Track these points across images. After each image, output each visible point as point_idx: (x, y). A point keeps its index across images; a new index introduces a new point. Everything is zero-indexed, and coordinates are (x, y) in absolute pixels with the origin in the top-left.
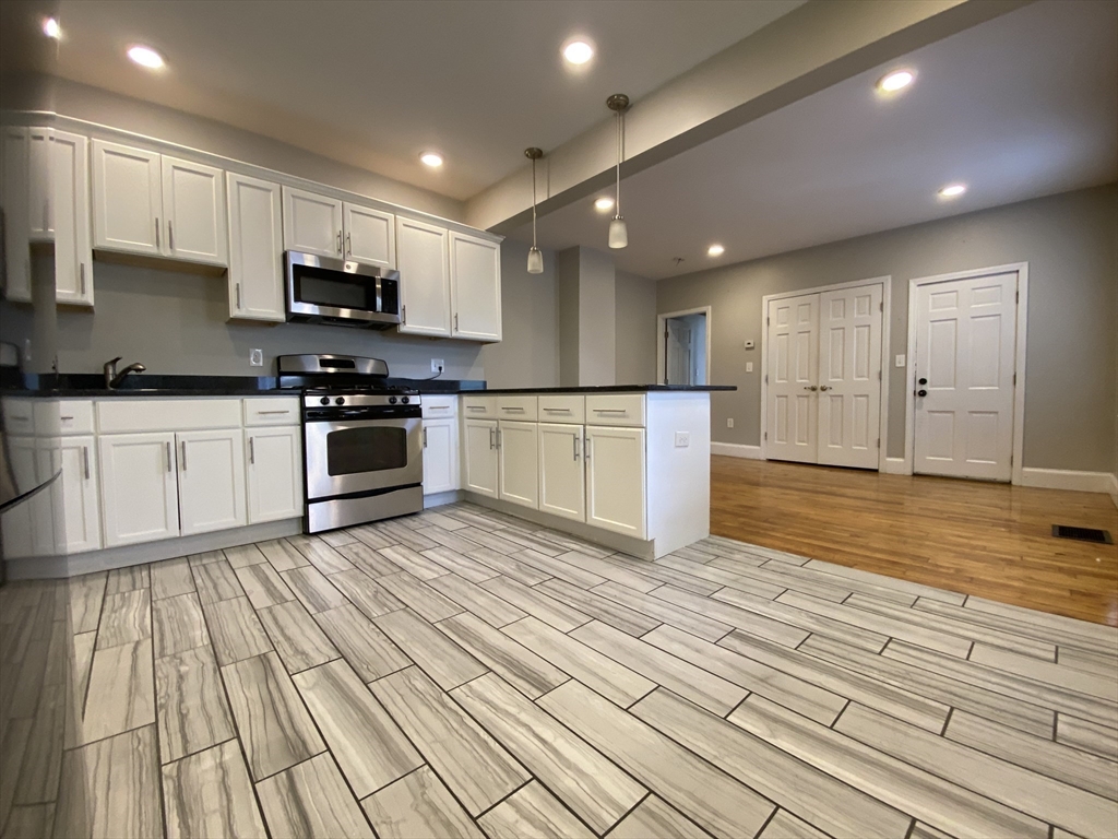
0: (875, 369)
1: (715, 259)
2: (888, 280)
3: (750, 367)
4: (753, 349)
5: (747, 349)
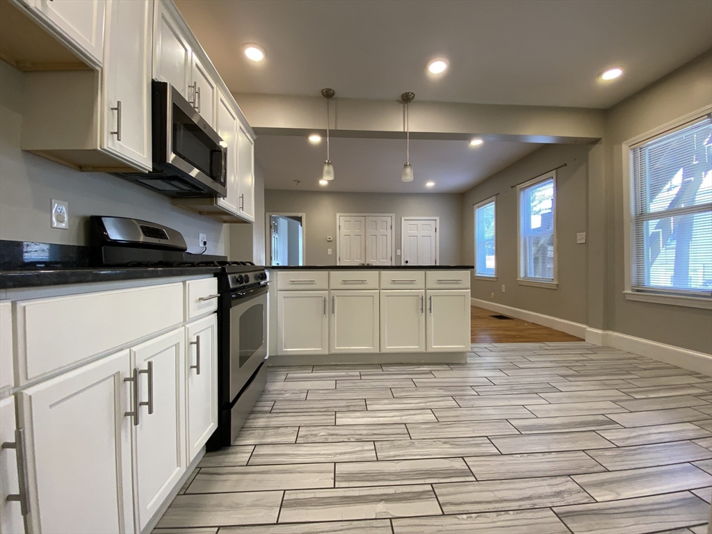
0: (389, 256)
1: (324, 187)
2: (393, 215)
3: (330, 251)
4: (332, 242)
5: (328, 241)
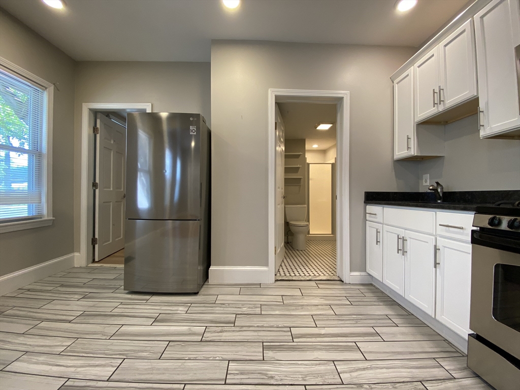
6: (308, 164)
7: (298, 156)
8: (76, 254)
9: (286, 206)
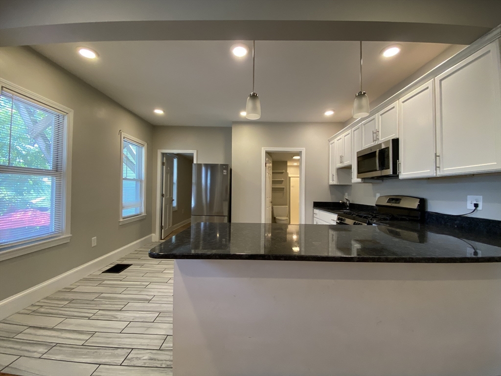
6: (290, 178)
7: (282, 173)
8: (153, 235)
9: (274, 206)
